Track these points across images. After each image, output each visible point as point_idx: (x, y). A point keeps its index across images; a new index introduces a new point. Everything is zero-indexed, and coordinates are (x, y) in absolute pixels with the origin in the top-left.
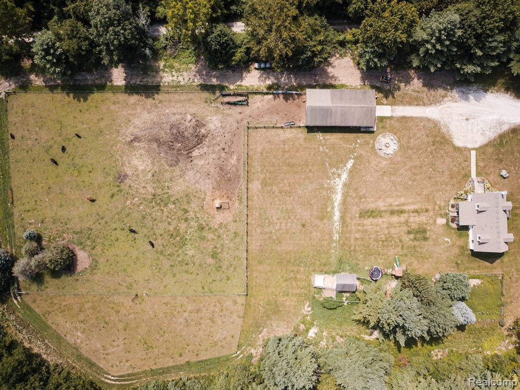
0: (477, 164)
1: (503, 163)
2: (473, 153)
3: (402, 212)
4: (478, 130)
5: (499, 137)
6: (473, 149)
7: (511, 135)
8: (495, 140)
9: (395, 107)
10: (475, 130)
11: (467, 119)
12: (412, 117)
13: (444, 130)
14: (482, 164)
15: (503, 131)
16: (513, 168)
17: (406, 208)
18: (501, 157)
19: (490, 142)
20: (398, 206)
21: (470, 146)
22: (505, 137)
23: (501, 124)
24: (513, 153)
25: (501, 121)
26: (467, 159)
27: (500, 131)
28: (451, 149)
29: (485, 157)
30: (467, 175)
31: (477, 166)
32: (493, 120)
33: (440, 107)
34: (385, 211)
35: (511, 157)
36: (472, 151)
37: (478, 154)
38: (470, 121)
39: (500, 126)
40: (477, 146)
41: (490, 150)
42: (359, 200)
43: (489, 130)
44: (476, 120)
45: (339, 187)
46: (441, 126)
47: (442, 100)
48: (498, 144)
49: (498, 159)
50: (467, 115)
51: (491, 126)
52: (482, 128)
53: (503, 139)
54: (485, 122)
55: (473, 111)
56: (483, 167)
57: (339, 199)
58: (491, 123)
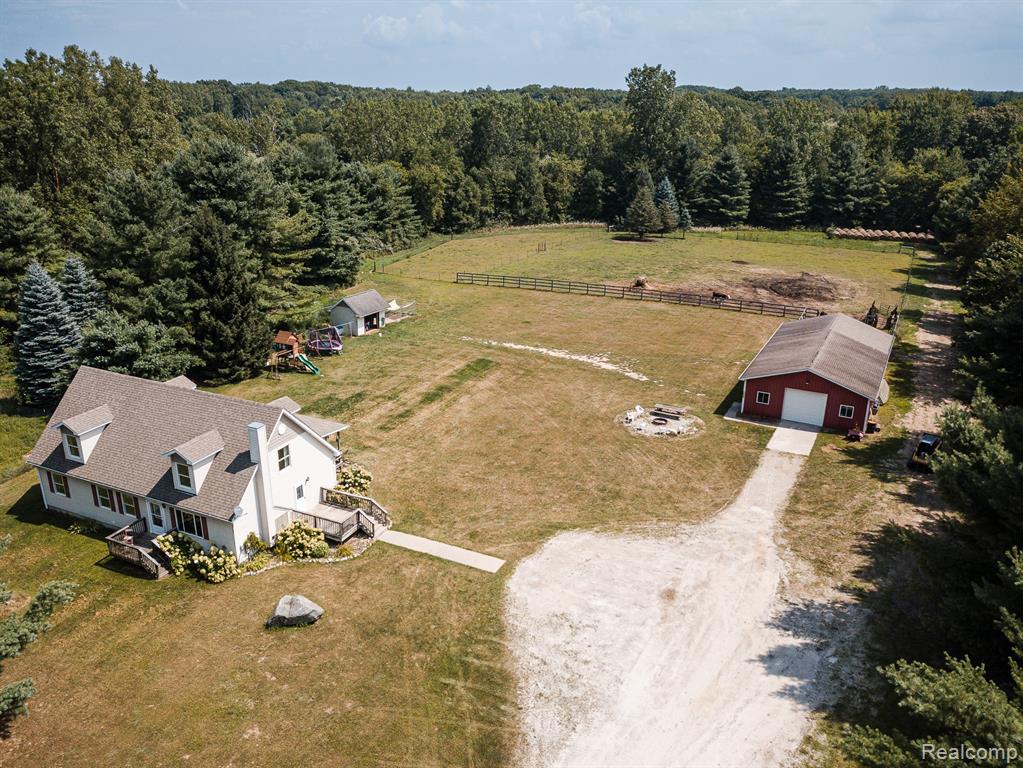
0: (432, 558)
1: (352, 636)
2: (492, 565)
3: (429, 398)
4: (591, 610)
5: (501, 672)
6: (507, 570)
7: (472, 727)
8: (497, 650)
10: (600, 603)
11: (670, 595)
12: (747, 477)
13: (651, 525)
14: (415, 571)
15: (529, 702)
16: (287, 661)
17: (435, 407)
18: (387, 641)
19: (500, 632)
20: (455, 400)
21: (528, 566)
22: (480, 695)
23: (576, 709)
24: (363, 693)
25: (597, 716)
26: (476, 540)
27: (530, 689)
28: (554, 515)
29: (439, 591)
30: (410, 521)
31: (422, 555)
32: (619, 680)
33: (767, 541)
34: (458, 384)
35: (351, 678)
36: (500, 563)
37: (472, 575)
38: (656, 606)
39: (564, 702)
40: (514, 585)
41: (456, 619)
42: (527, 369)
43: (568, 648)
44: (651, 622)
45: (584, 358)
46: (673, 524)
47: (805, 558)
48: (467, 654)
49: (388, 626)
50: (693, 600)
51: (586, 662)
52: (595, 628)
53: (474, 682)
54: (624, 648)
55: (708, 628)
56: (396, 572)
57: (551, 353)
58: (602, 668)
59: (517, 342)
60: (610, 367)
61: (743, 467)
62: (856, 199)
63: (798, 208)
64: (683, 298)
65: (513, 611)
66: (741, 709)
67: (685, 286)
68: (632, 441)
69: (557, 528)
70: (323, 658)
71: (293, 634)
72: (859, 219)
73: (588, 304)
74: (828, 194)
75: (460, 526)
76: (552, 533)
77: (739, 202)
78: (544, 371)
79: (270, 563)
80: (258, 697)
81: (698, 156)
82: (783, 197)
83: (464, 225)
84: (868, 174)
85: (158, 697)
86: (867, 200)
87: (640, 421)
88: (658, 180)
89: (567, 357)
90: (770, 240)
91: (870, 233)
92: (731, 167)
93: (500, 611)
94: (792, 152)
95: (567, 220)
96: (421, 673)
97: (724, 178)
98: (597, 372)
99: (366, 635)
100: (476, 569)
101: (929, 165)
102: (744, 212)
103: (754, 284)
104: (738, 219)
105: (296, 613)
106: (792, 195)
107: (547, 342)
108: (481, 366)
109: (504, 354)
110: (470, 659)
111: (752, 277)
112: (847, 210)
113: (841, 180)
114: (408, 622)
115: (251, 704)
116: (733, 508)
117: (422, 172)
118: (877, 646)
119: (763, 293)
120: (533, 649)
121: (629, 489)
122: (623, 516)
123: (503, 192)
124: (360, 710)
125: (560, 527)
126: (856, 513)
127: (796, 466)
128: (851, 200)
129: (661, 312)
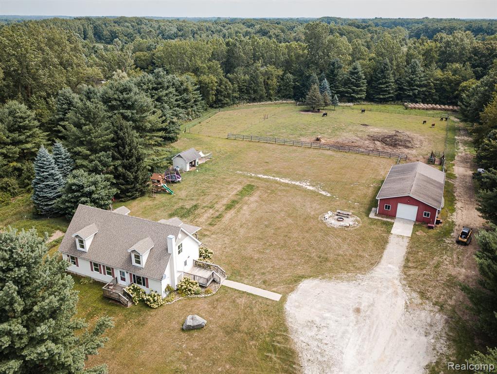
0: (248, 294)
1: (221, 334)
2: (277, 297)
3: (229, 207)
4: (324, 319)
5: (290, 350)
6: (283, 300)
8: (287, 339)
9: (407, 240)
10: (327, 315)
11: (358, 311)
12: (384, 249)
13: (344, 275)
14: (242, 301)
15: (305, 363)
16: (195, 346)
17: (232, 212)
18: (238, 335)
19: (286, 330)
20: (241, 208)
21: (293, 297)
22: (283, 361)
23: (326, 367)
24: (232, 361)
26: (266, 284)
27: (304, 357)
28: (300, 271)
29: (255, 310)
30: (235, 275)
31: (244, 292)
32: (342, 352)
33: (397, 282)
34: (241, 199)
35: (225, 354)
36: (280, 296)
37: (269, 302)
38: (352, 316)
39: (320, 363)
40: (288, 307)
41: (265, 324)
42: (272, 189)
43: (317, 337)
44: (352, 325)
45: (298, 183)
46: (354, 274)
47: (415, 291)
48: (274, 341)
49: (236, 328)
50: (368, 313)
51: (326, 344)
52: (327, 327)
53: (279, 355)
54: (342, 337)
55: (377, 326)
56: (234, 301)
57: (282, 180)
58: (333, 346)
59: (264, 174)
60: (311, 188)
61: (382, 243)
62: (419, 89)
63: (389, 93)
64: (340, 147)
65: (290, 320)
66: (396, 365)
67: (340, 140)
68: (328, 231)
69: (303, 278)
70: (211, 345)
71: (195, 333)
72: (420, 98)
73: (295, 151)
74: (405, 86)
75: (257, 277)
76: (300, 281)
77: (361, 90)
78: (280, 191)
79: (176, 298)
80: (187, 364)
81: (340, 67)
82: (382, 88)
83: (225, 104)
84: (425, 76)
85: (143, 364)
86: (424, 89)
87: (331, 219)
88: (321, 80)
89: (290, 182)
90: (377, 110)
91: (426, 106)
92: (357, 73)
93: (284, 320)
94: (387, 65)
95: (276, 100)
96: (256, 351)
97: (353, 78)
98: (306, 191)
99: (228, 333)
100: (270, 300)
101: (455, 72)
102: (364, 96)
103: (373, 139)
104: (361, 99)
105: (196, 324)
106: (387, 87)
107: (279, 174)
108: (249, 189)
109: (259, 181)
110: (275, 344)
111: (372, 134)
112: (414, 94)
113: (412, 79)
114: (245, 326)
115: (185, 367)
116: (380, 266)
117: (204, 78)
118: (451, 334)
119: (378, 143)
120: (302, 338)
121: (331, 256)
122: (331, 271)
123: (243, 86)
124: (233, 369)
125: (303, 277)
126: (435, 267)
127: (405, 243)
128: (416, 89)
129: (331, 156)
